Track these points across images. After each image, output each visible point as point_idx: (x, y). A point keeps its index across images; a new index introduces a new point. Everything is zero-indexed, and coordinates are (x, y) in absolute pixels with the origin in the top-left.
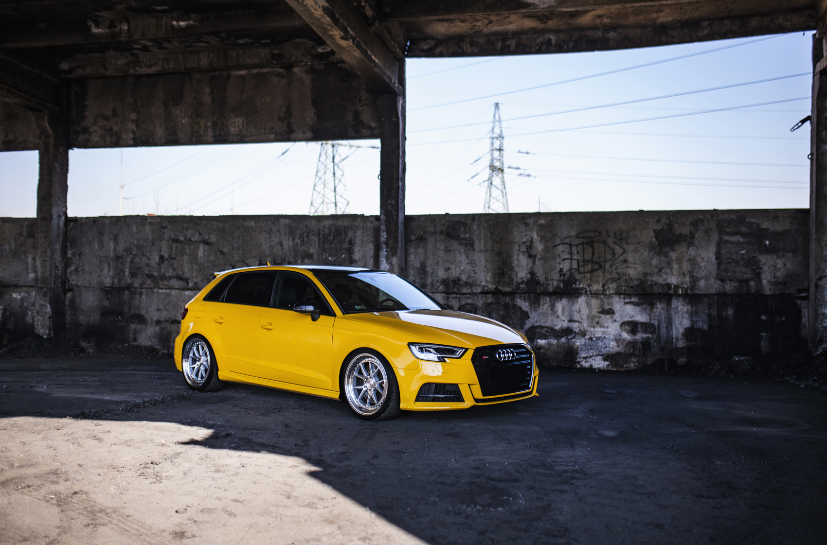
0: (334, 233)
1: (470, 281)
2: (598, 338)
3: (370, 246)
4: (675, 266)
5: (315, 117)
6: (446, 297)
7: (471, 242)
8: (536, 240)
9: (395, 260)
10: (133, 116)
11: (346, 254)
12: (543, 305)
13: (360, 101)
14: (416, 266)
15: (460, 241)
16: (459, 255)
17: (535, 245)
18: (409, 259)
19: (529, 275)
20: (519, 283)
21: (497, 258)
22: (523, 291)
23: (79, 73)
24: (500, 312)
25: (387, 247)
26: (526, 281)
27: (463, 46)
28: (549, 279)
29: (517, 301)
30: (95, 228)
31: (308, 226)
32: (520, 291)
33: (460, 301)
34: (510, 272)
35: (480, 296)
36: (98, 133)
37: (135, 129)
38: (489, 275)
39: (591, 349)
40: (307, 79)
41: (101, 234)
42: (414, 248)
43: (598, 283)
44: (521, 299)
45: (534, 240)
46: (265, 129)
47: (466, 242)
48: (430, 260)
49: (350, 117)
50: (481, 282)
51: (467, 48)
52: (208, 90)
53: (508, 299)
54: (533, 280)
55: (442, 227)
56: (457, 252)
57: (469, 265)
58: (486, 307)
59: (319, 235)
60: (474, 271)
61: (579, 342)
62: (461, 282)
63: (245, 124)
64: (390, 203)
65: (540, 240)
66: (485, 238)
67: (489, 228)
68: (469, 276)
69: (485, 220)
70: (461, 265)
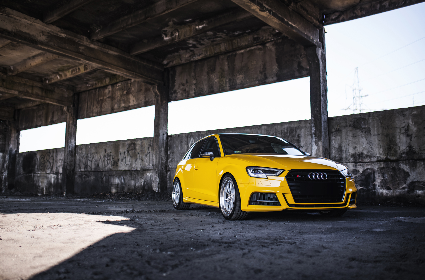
0: (289, 132)
1: (369, 154)
3: (309, 137)
5: (278, 68)
6: (354, 165)
7: (369, 130)
8: (411, 125)
9: (320, 143)
10: (194, 82)
11: (296, 143)
12: (419, 167)
13: (301, 56)
14: (336, 147)
15: (361, 130)
16: (361, 138)
17: (411, 128)
18: (331, 143)
19: (408, 148)
20: (402, 154)
21: (386, 139)
22: (404, 159)
23: (171, 64)
24: (390, 173)
25: (316, 136)
26: (406, 152)
27: (356, 12)
28: (422, 149)
29: (401, 165)
30: (179, 139)
31: (276, 129)
32: (402, 159)
33: (363, 167)
34: (395, 147)
35: (376, 163)
36: (180, 93)
37: (195, 88)
38: (381, 149)
40: (273, 49)
41: (181, 142)
42: (334, 137)
44: (403, 164)
45: (410, 125)
46: (253, 79)
47: (366, 130)
48: (344, 143)
49: (296, 66)
50: (376, 154)
51: (359, 13)
52: (226, 63)
53: (394, 164)
54: (411, 151)
55: (351, 123)
56: (360, 137)
57: (368, 144)
58: (380, 170)
59: (282, 133)
60: (371, 148)
62: (364, 155)
63: (244, 78)
64: (316, 110)
65: (414, 124)
66: (377, 126)
67: (379, 120)
68: (368, 151)
69: (377, 115)
70: (363, 145)
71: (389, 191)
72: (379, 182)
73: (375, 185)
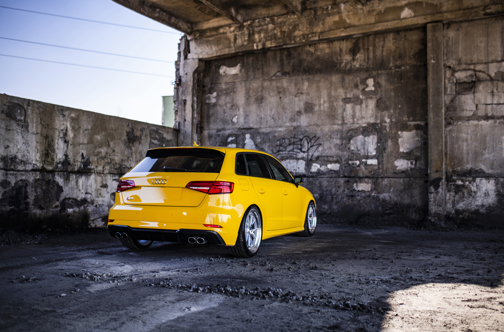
1: (24, 159)
2: (100, 205)
4: (134, 156)
6: (5, 174)
7: (26, 124)
8: (69, 129)
12: (71, 181)
15: (17, 122)
16: (16, 134)
17: (69, 133)
19: (64, 157)
20: (58, 163)
21: (44, 141)
22: (60, 170)
24: (43, 187)
26: (62, 161)
28: (75, 160)
29: (56, 178)
32: (58, 170)
33: (16, 177)
34: (52, 154)
35: (31, 173)
38: (38, 155)
39: (96, 214)
43: (101, 165)
44: (58, 176)
47: (22, 124)
50: (32, 160)
53: (50, 176)
54: (66, 162)
55: (4, 107)
56: (15, 132)
57: (24, 145)
58: (35, 183)
60: (28, 150)
61: (90, 209)
62: (17, 160)
65: (72, 129)
66: (37, 122)
67: (39, 114)
68: (24, 154)
69: (37, 106)
70: (18, 144)
71: (42, 211)
72: (33, 199)
73: (27, 204)
